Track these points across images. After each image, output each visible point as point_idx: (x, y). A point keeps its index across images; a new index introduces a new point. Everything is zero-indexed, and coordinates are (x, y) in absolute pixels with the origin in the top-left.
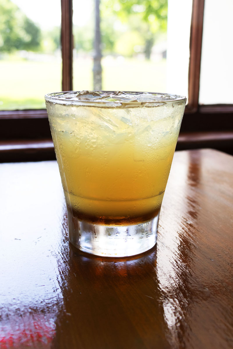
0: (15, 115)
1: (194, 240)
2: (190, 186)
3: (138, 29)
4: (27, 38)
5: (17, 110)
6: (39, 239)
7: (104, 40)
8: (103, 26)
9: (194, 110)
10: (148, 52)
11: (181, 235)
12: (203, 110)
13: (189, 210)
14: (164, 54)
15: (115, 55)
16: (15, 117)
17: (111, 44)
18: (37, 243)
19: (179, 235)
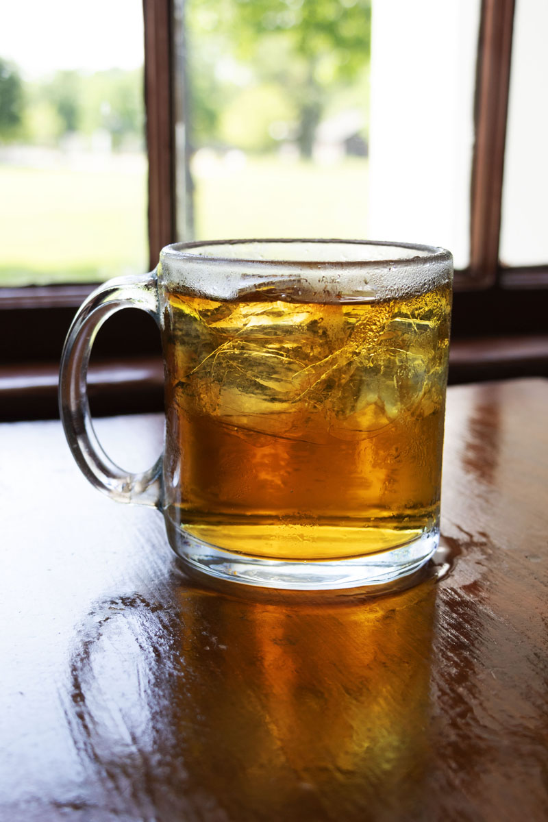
0: (28, 300)
3: (279, 78)
5: (33, 287)
9: (488, 281)
12: (510, 281)
14: (355, 146)
15: (221, 148)
16: (28, 304)
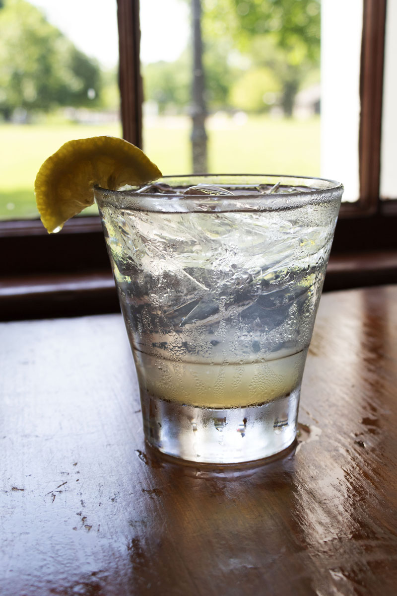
1: (375, 486)
2: (365, 363)
3: (269, 64)
4: (75, 84)
6: (62, 488)
7: (212, 84)
8: (209, 60)
9: (372, 210)
10: (287, 103)
11: (348, 474)
12: (388, 210)
13: (365, 416)
14: (317, 107)
17: (224, 91)
18: (56, 497)
19: (346, 474)
